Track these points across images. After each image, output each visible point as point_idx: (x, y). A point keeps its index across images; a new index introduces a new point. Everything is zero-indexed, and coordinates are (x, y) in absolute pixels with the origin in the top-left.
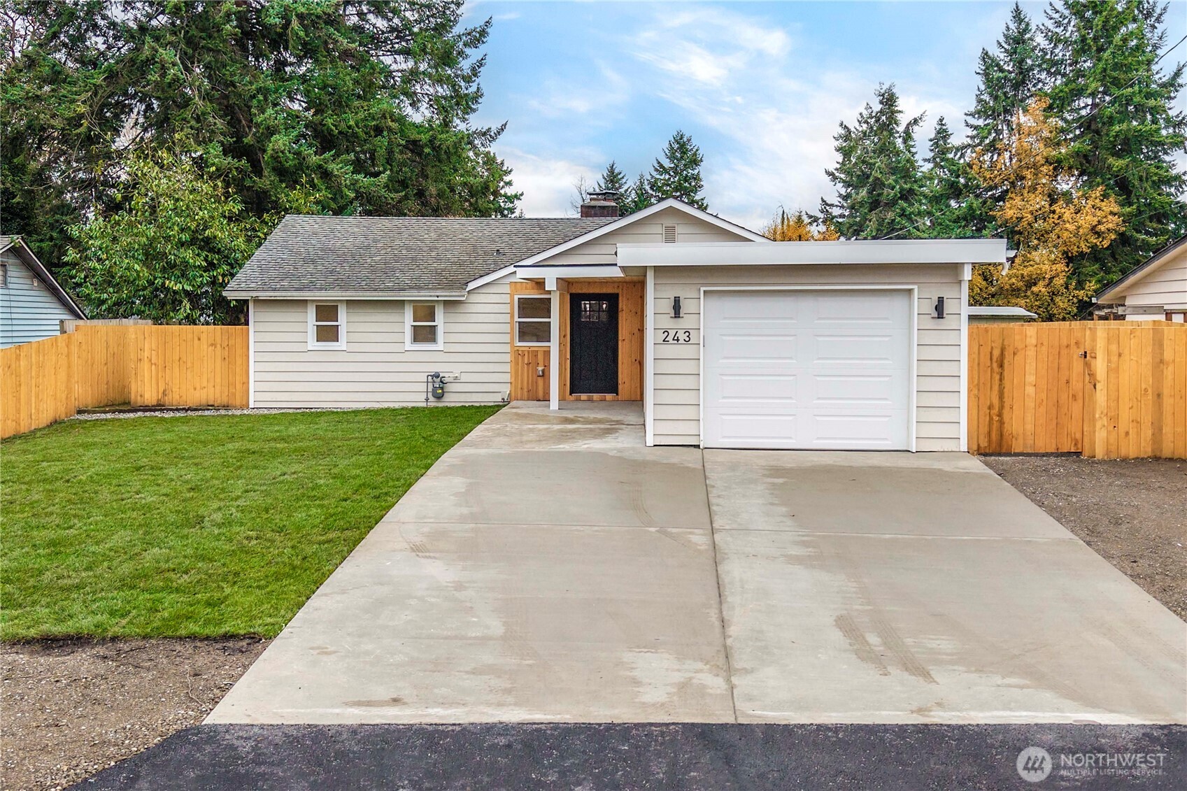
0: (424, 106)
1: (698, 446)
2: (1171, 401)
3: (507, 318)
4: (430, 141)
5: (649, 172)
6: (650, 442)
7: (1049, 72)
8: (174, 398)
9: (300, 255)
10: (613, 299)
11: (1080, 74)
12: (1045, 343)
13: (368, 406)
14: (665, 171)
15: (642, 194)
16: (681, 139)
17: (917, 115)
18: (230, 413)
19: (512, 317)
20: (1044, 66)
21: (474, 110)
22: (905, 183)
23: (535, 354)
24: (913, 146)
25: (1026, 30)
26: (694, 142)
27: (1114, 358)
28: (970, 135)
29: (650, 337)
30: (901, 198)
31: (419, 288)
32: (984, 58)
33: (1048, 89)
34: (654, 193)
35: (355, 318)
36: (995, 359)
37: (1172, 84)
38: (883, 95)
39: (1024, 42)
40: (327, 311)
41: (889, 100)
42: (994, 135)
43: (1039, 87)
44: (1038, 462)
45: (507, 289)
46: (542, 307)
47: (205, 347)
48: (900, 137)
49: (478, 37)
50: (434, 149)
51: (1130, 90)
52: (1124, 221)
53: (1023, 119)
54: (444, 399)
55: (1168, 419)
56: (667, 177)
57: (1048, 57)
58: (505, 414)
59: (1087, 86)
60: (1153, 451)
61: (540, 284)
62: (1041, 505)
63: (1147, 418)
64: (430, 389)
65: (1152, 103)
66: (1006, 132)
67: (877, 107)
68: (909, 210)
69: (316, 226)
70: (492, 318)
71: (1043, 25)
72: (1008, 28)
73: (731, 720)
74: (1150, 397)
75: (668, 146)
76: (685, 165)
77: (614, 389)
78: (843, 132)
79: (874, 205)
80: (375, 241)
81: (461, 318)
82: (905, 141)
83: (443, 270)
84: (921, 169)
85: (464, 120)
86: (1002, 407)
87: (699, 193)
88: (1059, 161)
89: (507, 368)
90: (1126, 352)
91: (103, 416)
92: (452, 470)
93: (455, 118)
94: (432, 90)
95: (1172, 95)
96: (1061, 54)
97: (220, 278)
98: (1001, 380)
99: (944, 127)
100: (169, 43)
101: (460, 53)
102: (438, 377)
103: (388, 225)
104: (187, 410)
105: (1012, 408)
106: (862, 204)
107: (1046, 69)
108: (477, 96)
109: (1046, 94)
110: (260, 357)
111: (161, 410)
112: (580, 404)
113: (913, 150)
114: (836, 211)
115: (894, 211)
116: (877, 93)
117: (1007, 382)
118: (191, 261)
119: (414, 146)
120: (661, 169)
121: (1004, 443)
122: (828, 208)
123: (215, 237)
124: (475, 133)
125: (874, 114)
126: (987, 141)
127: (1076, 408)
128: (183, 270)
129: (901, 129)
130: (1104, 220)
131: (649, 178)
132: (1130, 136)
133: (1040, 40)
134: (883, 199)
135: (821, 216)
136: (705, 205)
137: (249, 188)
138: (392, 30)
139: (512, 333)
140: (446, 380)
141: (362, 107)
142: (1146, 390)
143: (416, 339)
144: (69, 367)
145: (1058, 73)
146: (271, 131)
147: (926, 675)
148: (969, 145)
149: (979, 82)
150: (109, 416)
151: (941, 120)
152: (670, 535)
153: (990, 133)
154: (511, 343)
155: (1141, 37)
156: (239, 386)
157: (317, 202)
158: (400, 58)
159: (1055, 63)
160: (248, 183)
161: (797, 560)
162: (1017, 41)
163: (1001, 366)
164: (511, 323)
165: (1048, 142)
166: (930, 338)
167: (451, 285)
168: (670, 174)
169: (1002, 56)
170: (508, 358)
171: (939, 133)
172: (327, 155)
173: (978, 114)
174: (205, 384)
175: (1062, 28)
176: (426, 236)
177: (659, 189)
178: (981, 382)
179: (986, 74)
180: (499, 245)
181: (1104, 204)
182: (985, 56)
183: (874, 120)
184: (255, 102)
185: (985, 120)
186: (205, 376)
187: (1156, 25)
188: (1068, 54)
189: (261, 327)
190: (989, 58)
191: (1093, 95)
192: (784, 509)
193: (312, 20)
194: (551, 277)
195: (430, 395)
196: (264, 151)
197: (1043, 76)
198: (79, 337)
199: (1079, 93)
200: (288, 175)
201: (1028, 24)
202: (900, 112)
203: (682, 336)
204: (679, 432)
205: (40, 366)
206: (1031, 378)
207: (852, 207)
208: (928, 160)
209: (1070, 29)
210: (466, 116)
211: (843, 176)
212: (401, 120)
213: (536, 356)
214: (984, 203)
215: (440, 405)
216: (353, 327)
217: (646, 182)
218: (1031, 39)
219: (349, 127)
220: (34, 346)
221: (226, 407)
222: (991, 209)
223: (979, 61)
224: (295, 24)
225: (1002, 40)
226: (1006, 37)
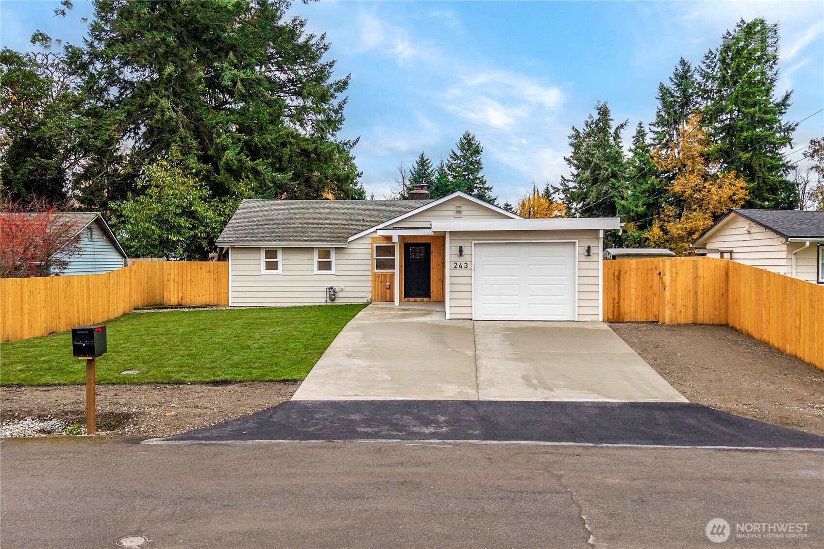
0: (309, 128)
1: (471, 319)
2: (702, 296)
3: (370, 257)
4: (314, 149)
5: (447, 160)
6: (448, 317)
7: (703, 97)
8: (187, 301)
9: (255, 222)
10: (427, 246)
11: (722, 98)
12: (640, 268)
13: (294, 305)
14: (458, 158)
15: (442, 173)
16: (468, 136)
17: (623, 122)
18: (219, 309)
19: (372, 256)
20: (700, 93)
21: (339, 129)
22: (615, 166)
23: (385, 276)
24: (620, 142)
25: (688, 71)
26: (477, 138)
27: (674, 275)
28: (652, 137)
29: (448, 266)
30: (611, 177)
31: (322, 241)
32: (661, 89)
33: (702, 108)
34: (450, 173)
35: (287, 257)
36: (616, 275)
37: (783, 104)
38: (600, 109)
39: (686, 78)
40: (271, 253)
41: (604, 112)
42: (668, 137)
43: (697, 107)
44: (636, 325)
45: (369, 241)
46: (390, 250)
47: (205, 273)
48: (611, 136)
49: (343, 86)
50: (316, 154)
51: (753, 109)
52: (750, 193)
53: (686, 128)
54: (335, 301)
55: (700, 304)
56: (459, 162)
57: (702, 88)
58: (371, 307)
59: (726, 106)
60: (693, 320)
61: (389, 238)
62: (626, 341)
63: (690, 305)
64: (328, 296)
65: (768, 117)
66: (675, 135)
67: (596, 117)
68: (617, 185)
69: (261, 205)
70: (361, 257)
71: (699, 66)
72: (677, 69)
73: (477, 400)
74: (692, 294)
75: (459, 141)
76: (470, 154)
77: (427, 294)
78: (574, 133)
79: (595, 181)
80: (295, 214)
81: (345, 257)
82: (615, 139)
83: (334, 230)
84: (627, 157)
85: (333, 135)
86: (619, 299)
87: (480, 172)
88: (708, 155)
89: (370, 284)
90: (680, 272)
91: (149, 311)
92: (353, 329)
93: (328, 134)
94: (314, 118)
95: (783, 111)
96: (710, 86)
97: (199, 234)
98: (619, 286)
99: (642, 129)
100: (165, 96)
101: (332, 96)
102: (332, 289)
103: (301, 205)
104: (195, 308)
105: (624, 300)
106: (587, 181)
107: (700, 95)
108: (340, 121)
109: (701, 112)
110: (235, 279)
111: (181, 308)
112: (410, 303)
113: (620, 145)
114: (571, 185)
115: (607, 185)
116: (596, 108)
117: (621, 287)
118: (182, 224)
119: (305, 152)
120: (455, 156)
121: (621, 316)
122: (566, 182)
123: (196, 211)
124: (340, 143)
125: (594, 121)
126: (664, 142)
127: (656, 300)
128: (178, 230)
129: (612, 131)
130: (737, 192)
131: (447, 162)
132: (754, 139)
133: (697, 77)
134: (600, 177)
135: (562, 187)
136: (484, 180)
137: (214, 181)
138: (290, 80)
139: (372, 265)
140: (336, 291)
141: (274, 130)
142: (690, 291)
143: (320, 268)
144: (131, 284)
145: (709, 98)
146: (225, 149)
147: (552, 390)
148: (652, 144)
149: (659, 104)
150: (152, 311)
151: (640, 124)
152: (457, 351)
153: (665, 137)
154: (372, 270)
155: (763, 73)
156: (223, 294)
157: (252, 189)
158: (294, 97)
159: (706, 92)
160: (212, 178)
161: (511, 359)
162: (683, 77)
163: (619, 279)
164: (372, 259)
165: (701, 142)
166: (585, 265)
167: (339, 239)
168: (460, 160)
169: (673, 87)
170: (370, 278)
171: (639, 132)
172: (257, 161)
173: (657, 124)
174: (204, 293)
175: (711, 69)
176: (323, 211)
177: (454, 170)
178: (609, 286)
179: (663, 99)
180: (364, 216)
181: (737, 182)
182: (662, 88)
183: (594, 125)
184: (215, 130)
185: (663, 128)
186: (205, 288)
187: (773, 66)
188: (715, 85)
189: (236, 262)
190: (665, 89)
191: (731, 112)
192: (508, 343)
193: (249, 83)
194: (395, 235)
195: (328, 299)
196: (220, 159)
197: (699, 100)
198: (134, 267)
199: (722, 111)
200: (235, 173)
201: (689, 67)
202: (611, 120)
203: (463, 265)
204: (463, 313)
205: (118, 283)
206: (633, 285)
207: (580, 183)
208: (630, 150)
209: (716, 70)
210: (334, 133)
211: (575, 161)
212: (297, 136)
213: (386, 277)
214: (661, 181)
215: (334, 304)
216: (286, 262)
217: (445, 166)
218: (691, 76)
219: (268, 143)
220: (116, 272)
221: (217, 306)
222: (665, 185)
223: (658, 90)
224: (239, 85)
225: (673, 76)
226: (676, 75)
